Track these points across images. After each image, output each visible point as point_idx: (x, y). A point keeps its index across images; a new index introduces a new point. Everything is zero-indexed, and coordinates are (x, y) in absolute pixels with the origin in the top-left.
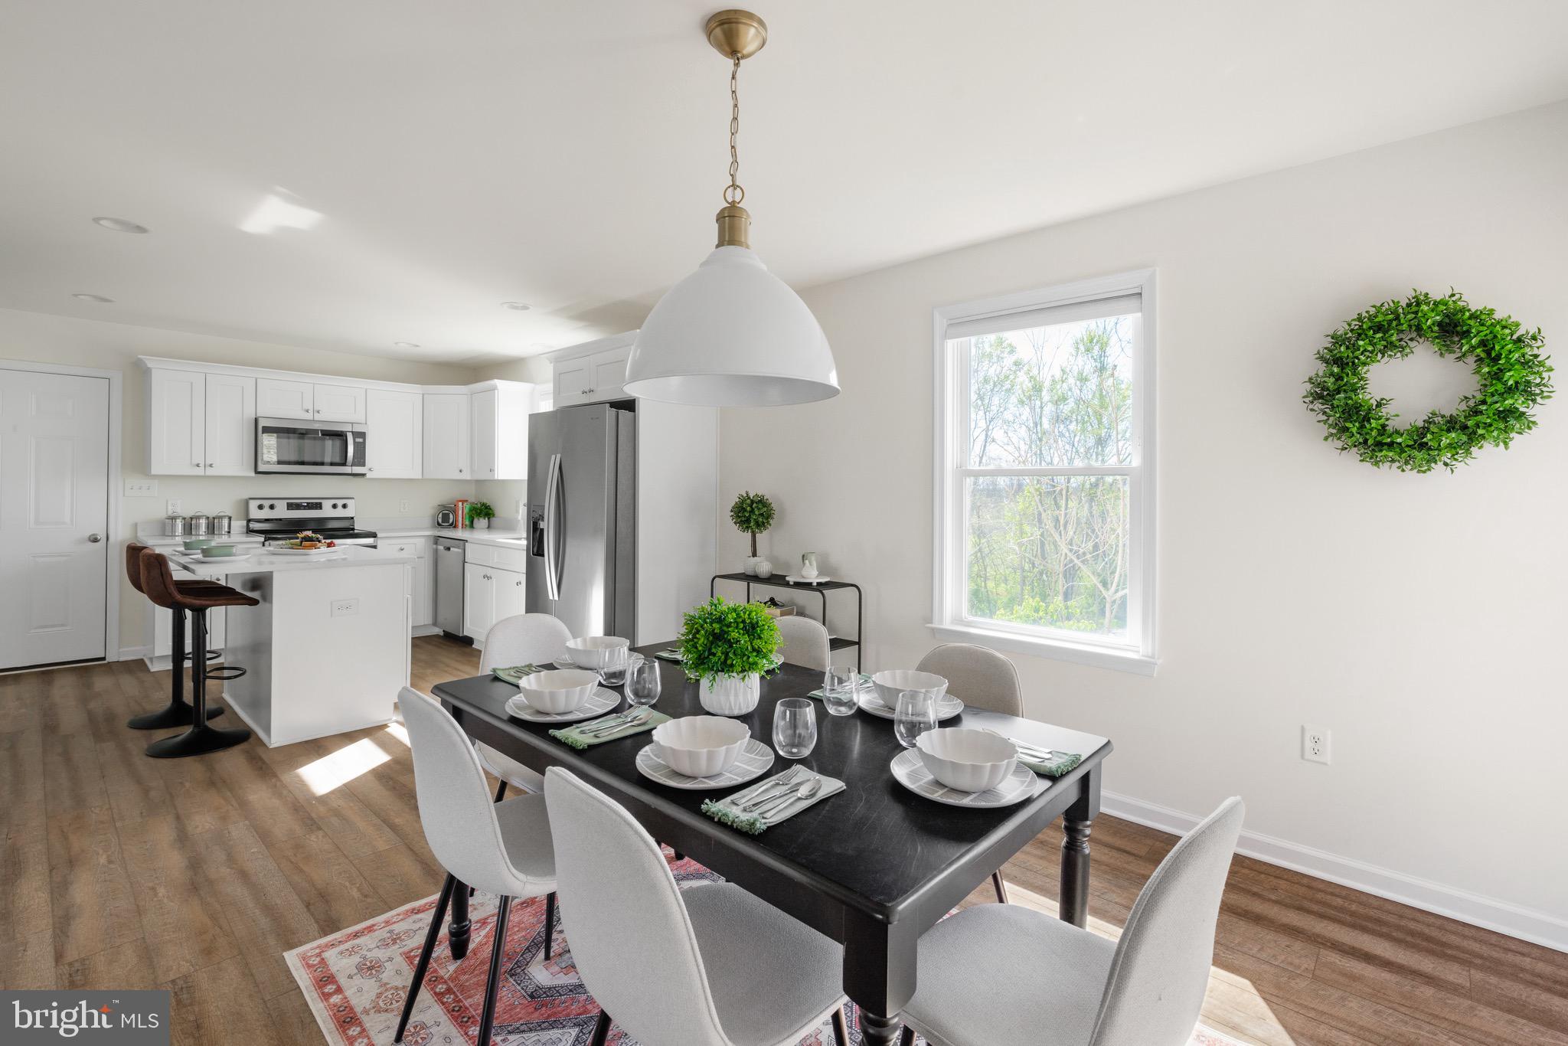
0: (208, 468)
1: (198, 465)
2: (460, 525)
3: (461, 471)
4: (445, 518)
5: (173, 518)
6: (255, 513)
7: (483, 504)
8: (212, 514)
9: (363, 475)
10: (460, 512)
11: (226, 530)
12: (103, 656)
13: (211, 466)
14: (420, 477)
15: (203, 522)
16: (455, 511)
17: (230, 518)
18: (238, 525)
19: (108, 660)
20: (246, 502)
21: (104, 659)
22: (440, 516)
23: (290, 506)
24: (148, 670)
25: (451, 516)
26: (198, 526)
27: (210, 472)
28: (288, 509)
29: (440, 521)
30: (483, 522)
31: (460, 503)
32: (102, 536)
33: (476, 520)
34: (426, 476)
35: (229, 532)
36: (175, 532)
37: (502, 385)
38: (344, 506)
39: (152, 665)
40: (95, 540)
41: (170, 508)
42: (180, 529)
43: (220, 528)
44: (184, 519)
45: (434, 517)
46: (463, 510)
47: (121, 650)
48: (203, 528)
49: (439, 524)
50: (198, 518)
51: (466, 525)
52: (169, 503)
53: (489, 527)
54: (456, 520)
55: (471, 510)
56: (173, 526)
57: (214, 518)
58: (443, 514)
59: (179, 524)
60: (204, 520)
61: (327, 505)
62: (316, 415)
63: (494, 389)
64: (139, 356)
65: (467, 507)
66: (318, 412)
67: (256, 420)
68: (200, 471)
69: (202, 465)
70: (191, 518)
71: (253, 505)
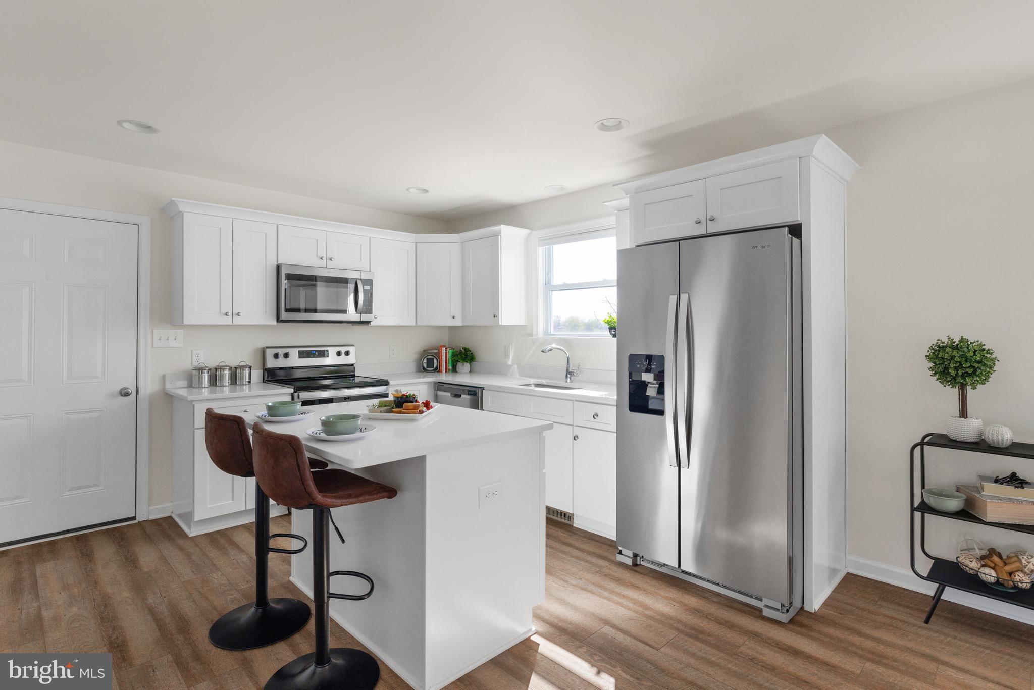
0: (236, 317)
1: (226, 314)
2: (444, 369)
3: (454, 318)
4: (430, 363)
5: (200, 370)
6: (271, 363)
7: (465, 349)
8: (234, 364)
9: (368, 322)
10: (444, 357)
11: (247, 380)
12: (133, 515)
13: (238, 314)
14: (414, 324)
15: (227, 373)
16: (438, 356)
17: (250, 368)
18: (257, 375)
19: (138, 519)
20: (263, 352)
21: (134, 518)
22: (425, 361)
23: (302, 355)
24: (183, 535)
25: (435, 361)
26: (222, 377)
27: (238, 321)
28: (299, 358)
29: (425, 366)
30: (467, 366)
31: (444, 349)
32: (132, 389)
33: (459, 365)
34: (419, 324)
35: (250, 382)
36: (202, 384)
37: (506, 231)
38: (347, 353)
39: (190, 529)
40: (126, 394)
41: (195, 358)
42: (206, 382)
43: (242, 378)
44: (210, 369)
45: (419, 362)
46: (446, 356)
47: (152, 508)
48: (227, 380)
49: (424, 369)
50: (222, 368)
51: (449, 370)
52: (194, 353)
53: (471, 371)
54: (439, 365)
55: (454, 355)
56: (200, 378)
57: (236, 368)
58: (427, 359)
59: (206, 377)
60: (227, 370)
61: (332, 351)
62: (329, 262)
63: (497, 235)
64: (173, 199)
65: (450, 352)
66: (331, 260)
67: (278, 268)
68: (228, 321)
69: (230, 314)
70: (216, 369)
71: (270, 353)
